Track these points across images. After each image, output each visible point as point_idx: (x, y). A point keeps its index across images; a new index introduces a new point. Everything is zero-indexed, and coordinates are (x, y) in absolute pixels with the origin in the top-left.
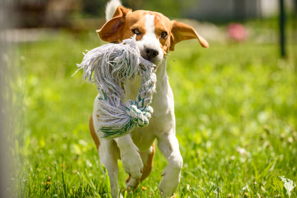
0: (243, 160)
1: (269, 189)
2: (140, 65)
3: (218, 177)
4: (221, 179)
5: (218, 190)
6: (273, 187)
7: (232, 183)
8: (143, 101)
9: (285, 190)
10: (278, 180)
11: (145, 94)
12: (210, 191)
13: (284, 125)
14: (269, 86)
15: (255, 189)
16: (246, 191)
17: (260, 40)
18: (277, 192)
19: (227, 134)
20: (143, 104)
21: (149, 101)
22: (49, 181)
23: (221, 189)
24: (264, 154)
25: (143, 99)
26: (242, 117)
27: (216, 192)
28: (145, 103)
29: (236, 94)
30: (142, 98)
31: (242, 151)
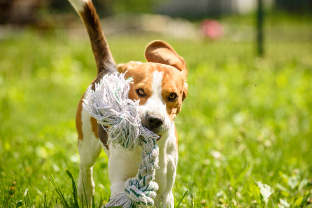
0: (217, 164)
1: (245, 195)
2: (140, 136)
3: (192, 182)
4: (194, 184)
5: (192, 197)
6: (249, 193)
7: (206, 189)
8: (144, 180)
9: (261, 197)
10: (255, 186)
11: (146, 171)
12: (183, 197)
13: (261, 127)
14: (245, 86)
15: (230, 195)
16: (221, 197)
17: (237, 38)
18: (253, 198)
19: (201, 137)
20: (144, 183)
21: (151, 178)
22: (13, 185)
23: (195, 194)
24: (240, 159)
25: (145, 177)
26: (216, 120)
27: (189, 198)
28: (146, 181)
29: (211, 95)
30: (143, 176)
31: (217, 155)
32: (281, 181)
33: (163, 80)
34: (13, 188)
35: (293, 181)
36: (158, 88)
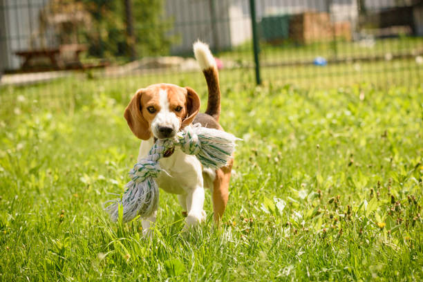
22: (63, 213)
32: (291, 195)
33: (168, 96)
34: (62, 215)
35: (303, 193)
36: (165, 104)
